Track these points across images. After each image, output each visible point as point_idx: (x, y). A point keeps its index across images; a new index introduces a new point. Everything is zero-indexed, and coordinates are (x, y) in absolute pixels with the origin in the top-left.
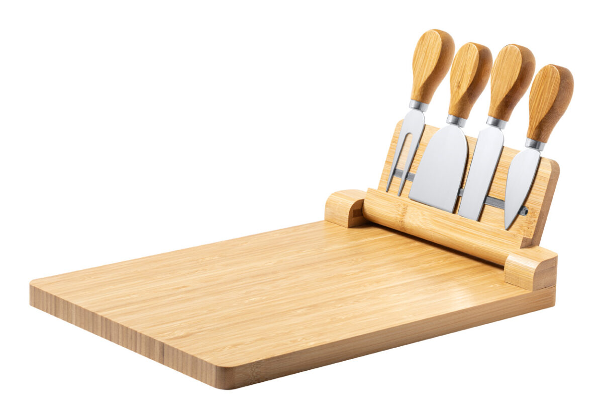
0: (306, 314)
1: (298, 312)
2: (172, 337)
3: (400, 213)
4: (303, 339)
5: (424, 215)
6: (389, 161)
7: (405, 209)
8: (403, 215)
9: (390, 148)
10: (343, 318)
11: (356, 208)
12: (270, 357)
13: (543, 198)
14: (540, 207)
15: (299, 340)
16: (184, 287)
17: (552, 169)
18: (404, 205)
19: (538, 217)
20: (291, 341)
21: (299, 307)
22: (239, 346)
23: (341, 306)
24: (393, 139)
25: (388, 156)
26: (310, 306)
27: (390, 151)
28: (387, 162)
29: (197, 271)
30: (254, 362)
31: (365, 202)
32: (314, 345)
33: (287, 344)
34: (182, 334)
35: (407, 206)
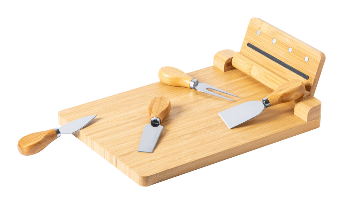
0: (190, 138)
1: (186, 136)
2: (121, 154)
3: (249, 68)
4: (185, 156)
5: (260, 71)
6: (246, 38)
7: (251, 66)
8: (250, 69)
9: (247, 31)
10: (208, 141)
11: (228, 62)
12: (166, 170)
13: (316, 73)
14: (314, 77)
15: (183, 157)
16: (133, 117)
17: (321, 58)
18: (251, 64)
19: (313, 82)
20: (179, 158)
21: (187, 133)
22: (153, 161)
23: (209, 132)
24: (248, 27)
25: (246, 36)
26: (193, 132)
27: (246, 33)
28: (245, 38)
29: (142, 105)
30: (158, 173)
31: (233, 59)
32: (190, 161)
33: (176, 160)
34: (126, 152)
35: (252, 65)
